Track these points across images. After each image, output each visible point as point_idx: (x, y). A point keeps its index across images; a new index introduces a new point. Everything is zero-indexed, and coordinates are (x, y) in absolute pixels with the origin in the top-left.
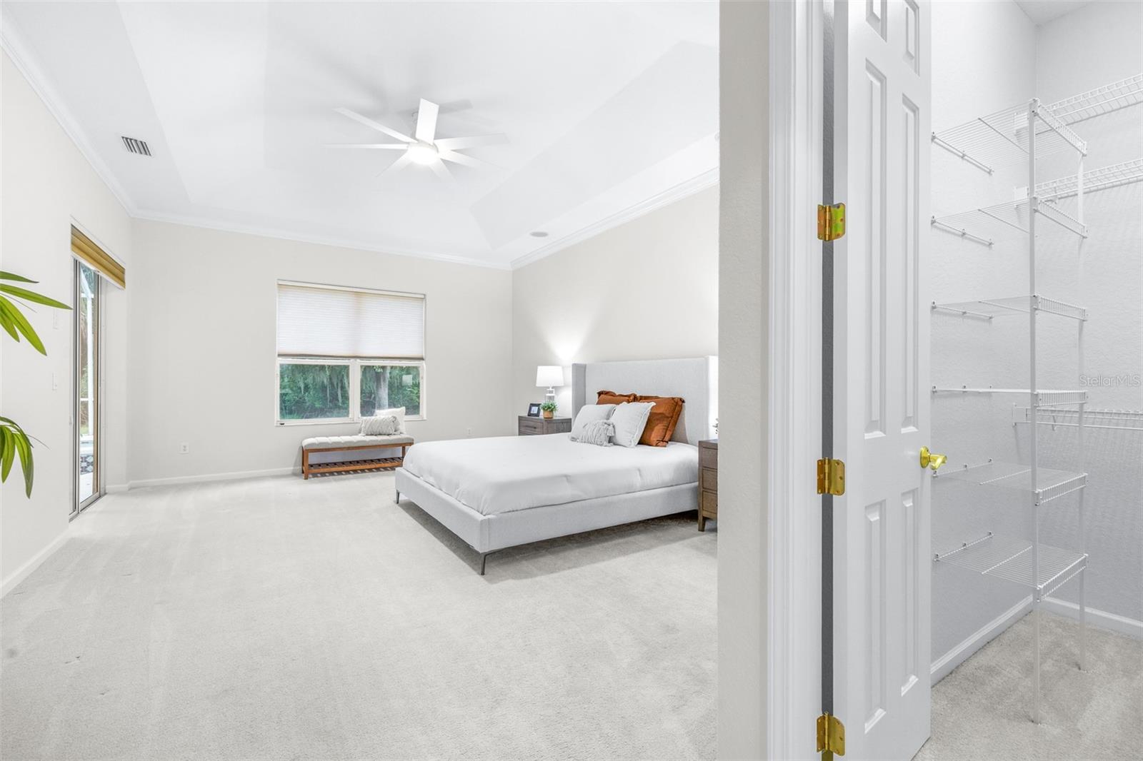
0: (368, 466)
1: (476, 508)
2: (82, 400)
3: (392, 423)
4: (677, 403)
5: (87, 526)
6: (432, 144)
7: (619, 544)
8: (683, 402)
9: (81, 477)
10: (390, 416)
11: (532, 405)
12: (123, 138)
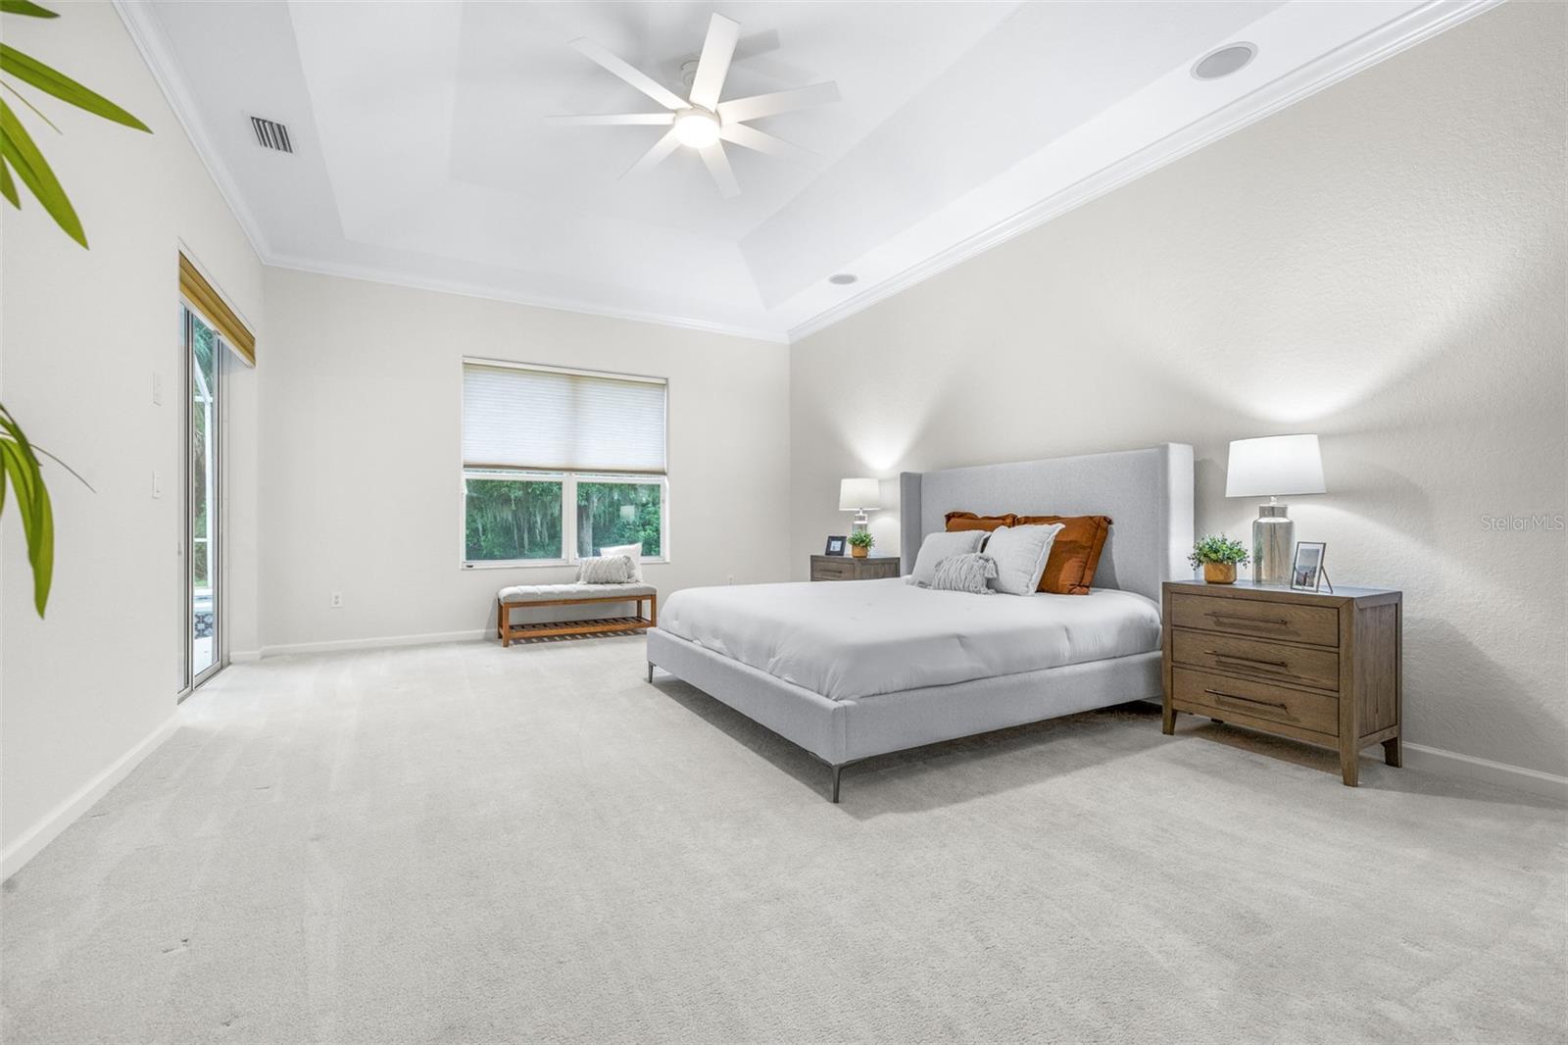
0: (592, 629)
1: (815, 688)
2: (196, 540)
3: (624, 567)
4: (1099, 525)
5: (203, 711)
6: (713, 111)
7: (1041, 753)
8: (1110, 522)
9: (195, 641)
10: (622, 556)
11: (832, 538)
12: (253, 118)
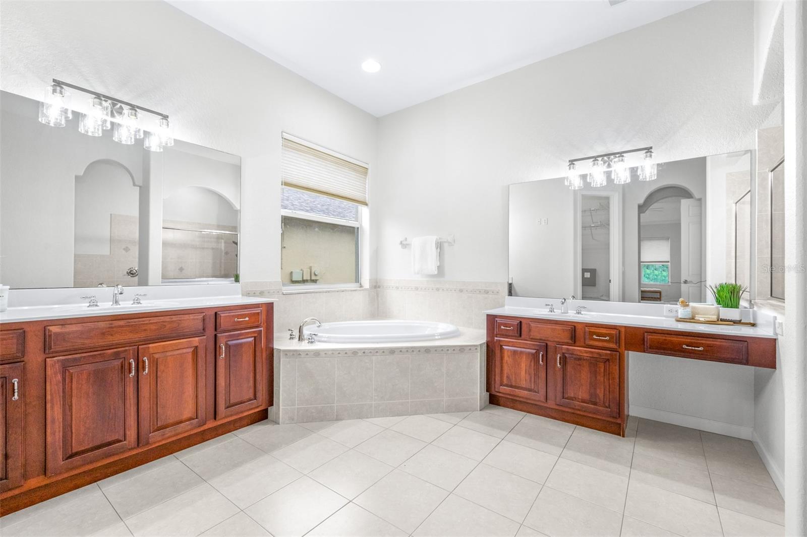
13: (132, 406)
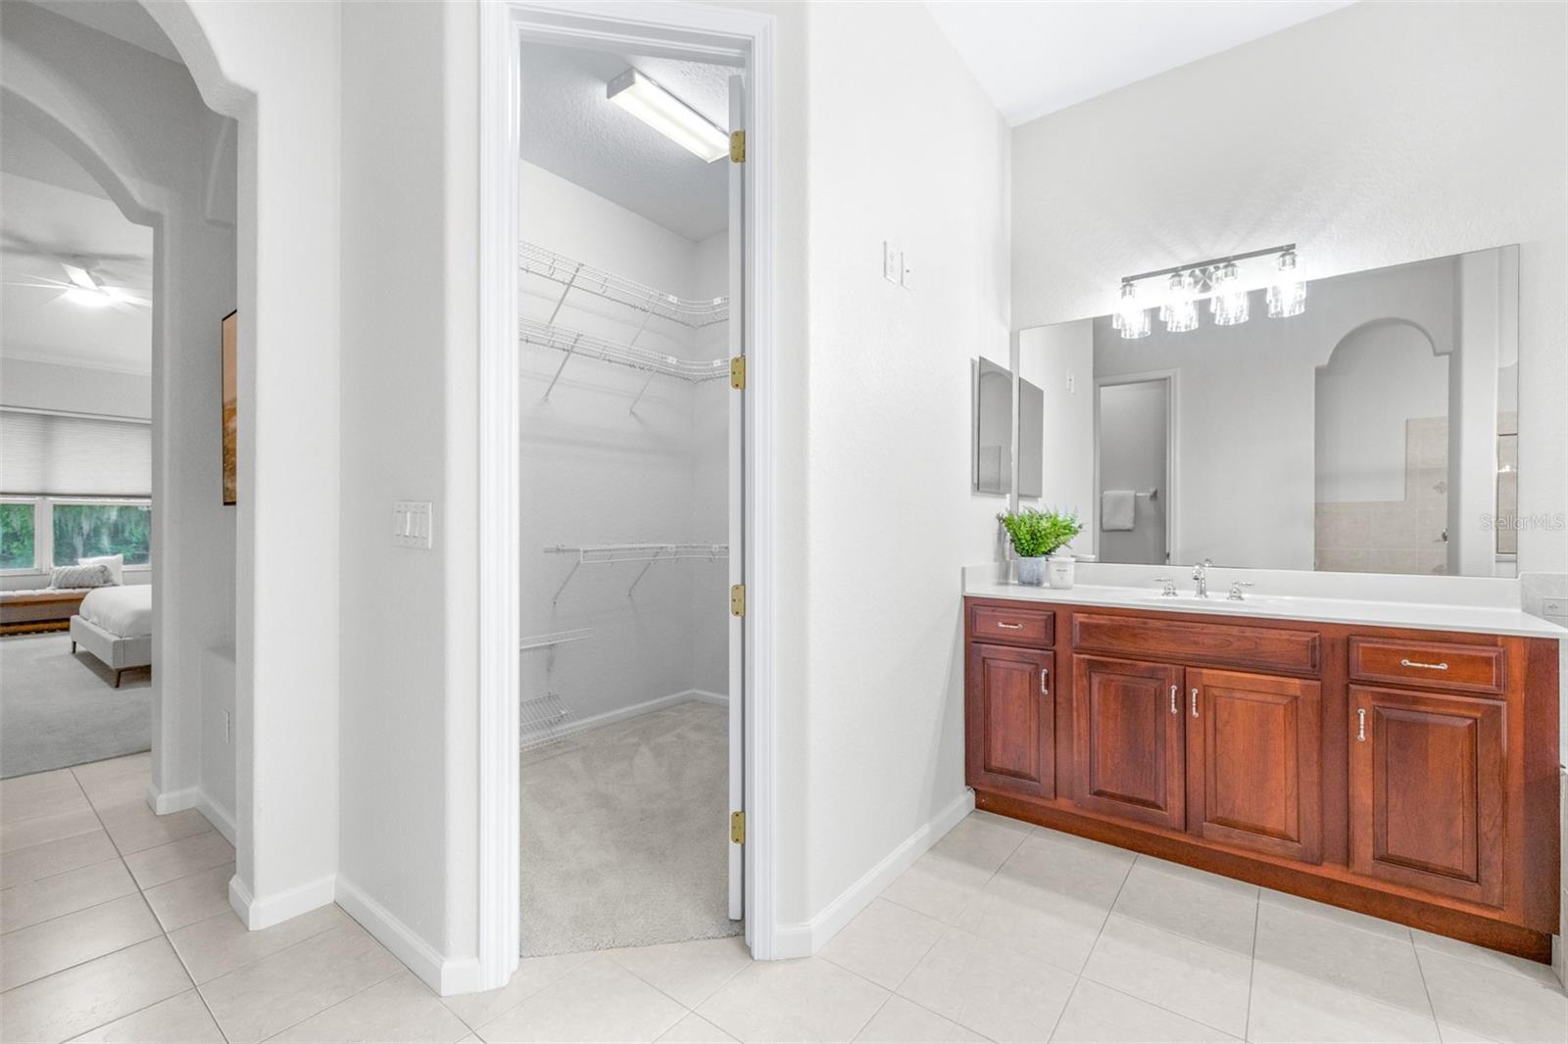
1: (118, 634)
10: (100, 565)
13: (1176, 761)
